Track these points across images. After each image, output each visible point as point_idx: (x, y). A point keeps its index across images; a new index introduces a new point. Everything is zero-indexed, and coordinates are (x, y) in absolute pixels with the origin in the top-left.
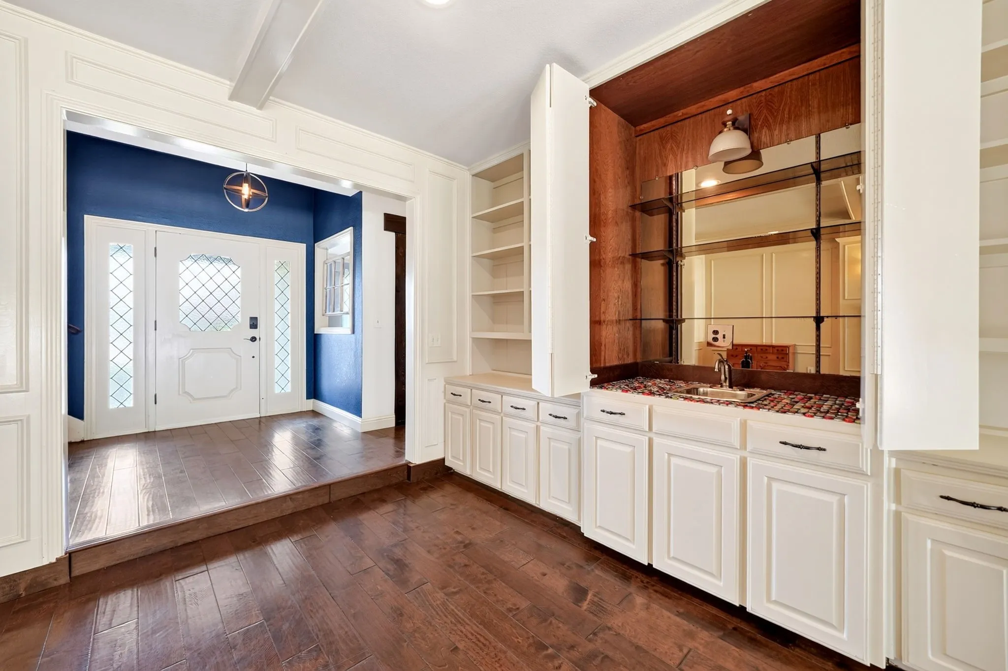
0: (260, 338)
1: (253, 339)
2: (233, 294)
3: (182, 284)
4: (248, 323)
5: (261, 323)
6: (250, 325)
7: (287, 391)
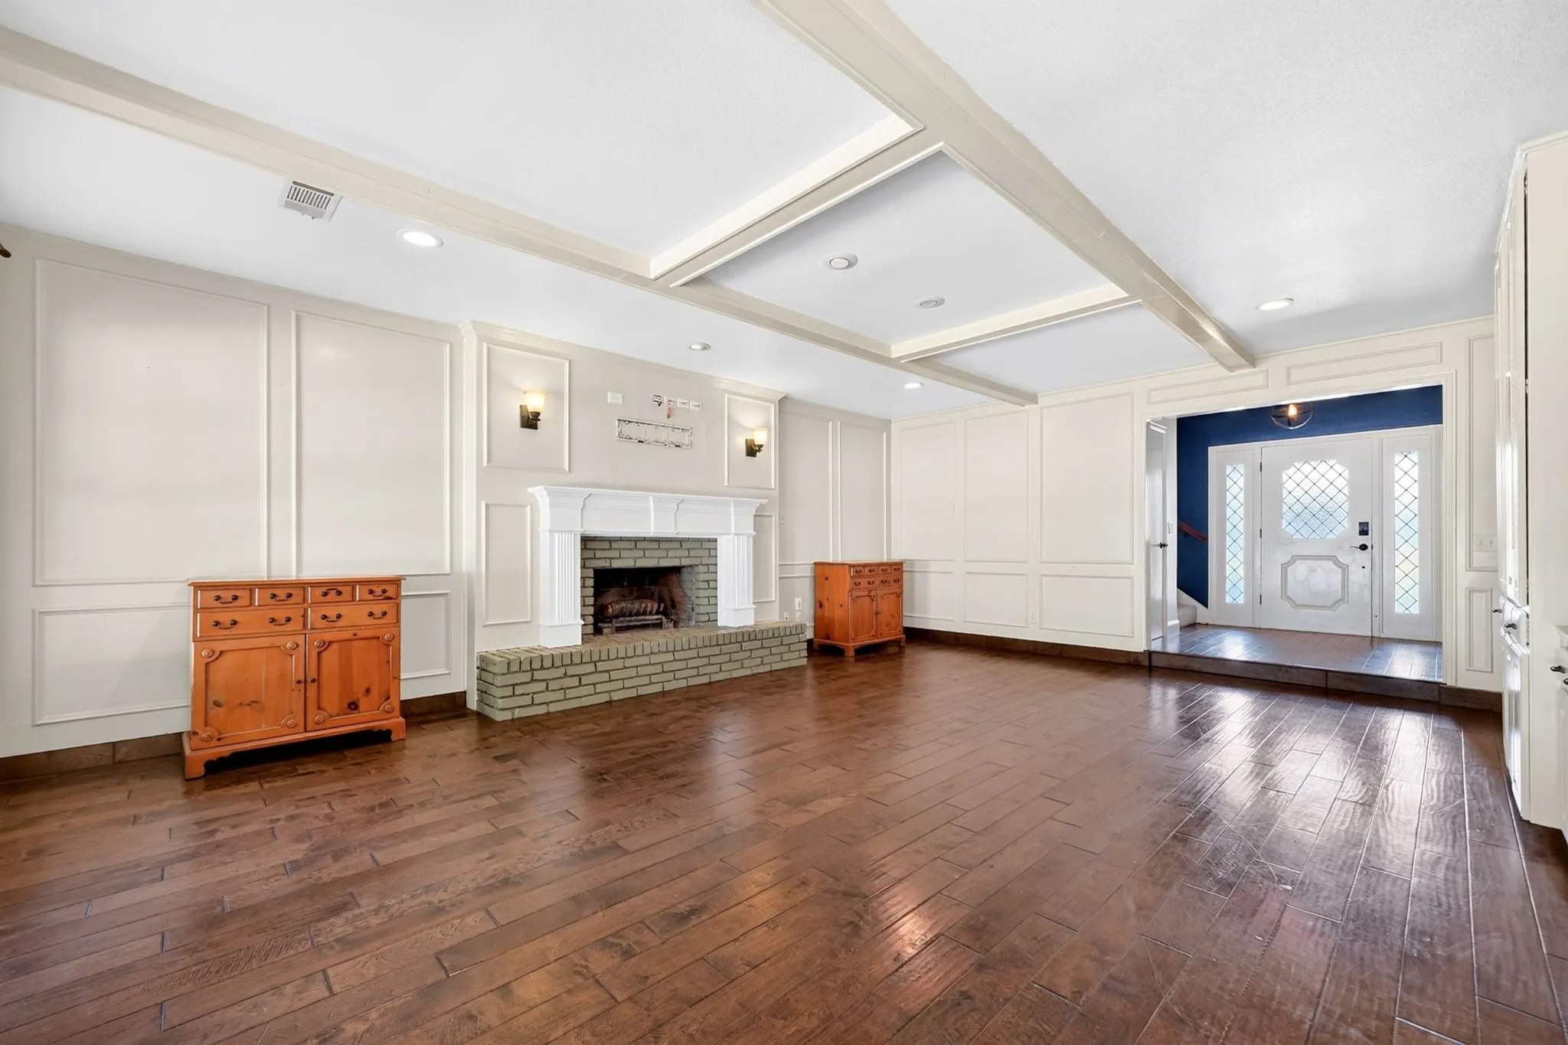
0: (1372, 546)
1: (1364, 547)
2: (1341, 498)
3: (1285, 493)
4: (1357, 529)
5: (1373, 529)
6: (1360, 531)
7: (1413, 612)
